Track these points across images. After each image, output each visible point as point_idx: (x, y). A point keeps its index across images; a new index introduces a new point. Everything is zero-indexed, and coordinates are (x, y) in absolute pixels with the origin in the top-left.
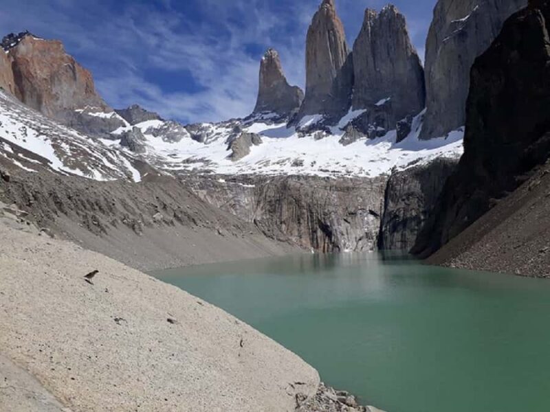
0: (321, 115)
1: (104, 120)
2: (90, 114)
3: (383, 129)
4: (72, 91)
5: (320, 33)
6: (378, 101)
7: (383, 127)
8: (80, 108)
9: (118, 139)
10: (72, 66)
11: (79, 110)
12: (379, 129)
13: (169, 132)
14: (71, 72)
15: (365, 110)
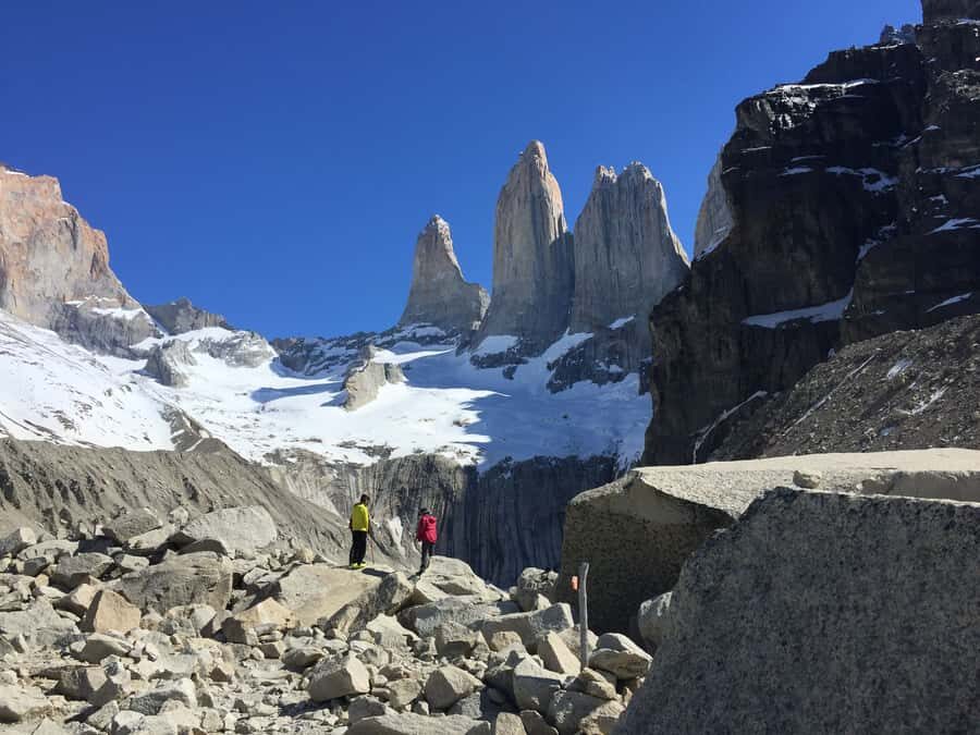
0: (516, 338)
1: (120, 322)
2: (96, 310)
3: (620, 370)
4: (64, 268)
5: (519, 200)
6: (613, 321)
7: (621, 367)
8: (77, 299)
9: (143, 358)
10: (70, 222)
11: (74, 302)
12: (614, 368)
13: (239, 352)
14: (68, 235)
15: (591, 335)
